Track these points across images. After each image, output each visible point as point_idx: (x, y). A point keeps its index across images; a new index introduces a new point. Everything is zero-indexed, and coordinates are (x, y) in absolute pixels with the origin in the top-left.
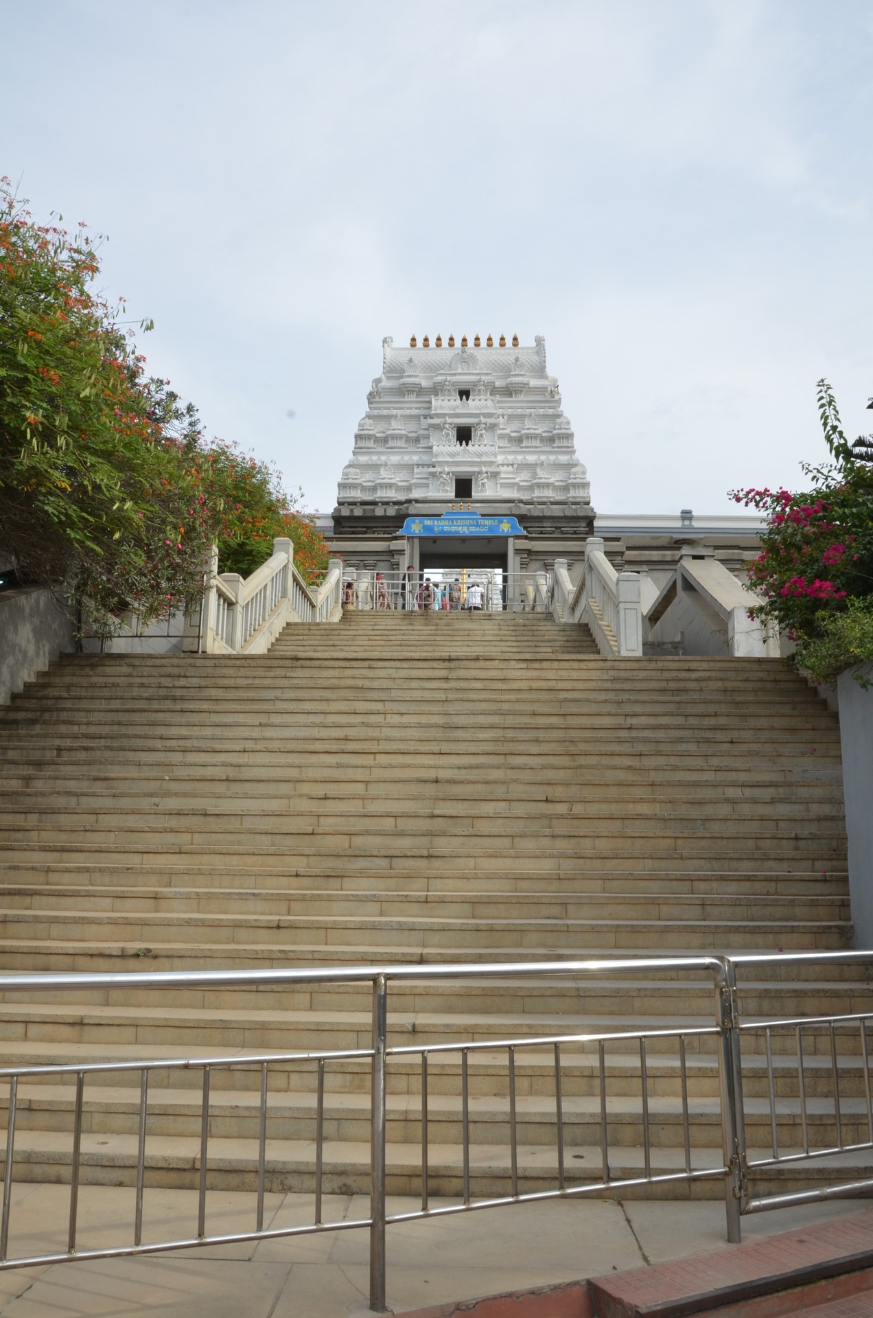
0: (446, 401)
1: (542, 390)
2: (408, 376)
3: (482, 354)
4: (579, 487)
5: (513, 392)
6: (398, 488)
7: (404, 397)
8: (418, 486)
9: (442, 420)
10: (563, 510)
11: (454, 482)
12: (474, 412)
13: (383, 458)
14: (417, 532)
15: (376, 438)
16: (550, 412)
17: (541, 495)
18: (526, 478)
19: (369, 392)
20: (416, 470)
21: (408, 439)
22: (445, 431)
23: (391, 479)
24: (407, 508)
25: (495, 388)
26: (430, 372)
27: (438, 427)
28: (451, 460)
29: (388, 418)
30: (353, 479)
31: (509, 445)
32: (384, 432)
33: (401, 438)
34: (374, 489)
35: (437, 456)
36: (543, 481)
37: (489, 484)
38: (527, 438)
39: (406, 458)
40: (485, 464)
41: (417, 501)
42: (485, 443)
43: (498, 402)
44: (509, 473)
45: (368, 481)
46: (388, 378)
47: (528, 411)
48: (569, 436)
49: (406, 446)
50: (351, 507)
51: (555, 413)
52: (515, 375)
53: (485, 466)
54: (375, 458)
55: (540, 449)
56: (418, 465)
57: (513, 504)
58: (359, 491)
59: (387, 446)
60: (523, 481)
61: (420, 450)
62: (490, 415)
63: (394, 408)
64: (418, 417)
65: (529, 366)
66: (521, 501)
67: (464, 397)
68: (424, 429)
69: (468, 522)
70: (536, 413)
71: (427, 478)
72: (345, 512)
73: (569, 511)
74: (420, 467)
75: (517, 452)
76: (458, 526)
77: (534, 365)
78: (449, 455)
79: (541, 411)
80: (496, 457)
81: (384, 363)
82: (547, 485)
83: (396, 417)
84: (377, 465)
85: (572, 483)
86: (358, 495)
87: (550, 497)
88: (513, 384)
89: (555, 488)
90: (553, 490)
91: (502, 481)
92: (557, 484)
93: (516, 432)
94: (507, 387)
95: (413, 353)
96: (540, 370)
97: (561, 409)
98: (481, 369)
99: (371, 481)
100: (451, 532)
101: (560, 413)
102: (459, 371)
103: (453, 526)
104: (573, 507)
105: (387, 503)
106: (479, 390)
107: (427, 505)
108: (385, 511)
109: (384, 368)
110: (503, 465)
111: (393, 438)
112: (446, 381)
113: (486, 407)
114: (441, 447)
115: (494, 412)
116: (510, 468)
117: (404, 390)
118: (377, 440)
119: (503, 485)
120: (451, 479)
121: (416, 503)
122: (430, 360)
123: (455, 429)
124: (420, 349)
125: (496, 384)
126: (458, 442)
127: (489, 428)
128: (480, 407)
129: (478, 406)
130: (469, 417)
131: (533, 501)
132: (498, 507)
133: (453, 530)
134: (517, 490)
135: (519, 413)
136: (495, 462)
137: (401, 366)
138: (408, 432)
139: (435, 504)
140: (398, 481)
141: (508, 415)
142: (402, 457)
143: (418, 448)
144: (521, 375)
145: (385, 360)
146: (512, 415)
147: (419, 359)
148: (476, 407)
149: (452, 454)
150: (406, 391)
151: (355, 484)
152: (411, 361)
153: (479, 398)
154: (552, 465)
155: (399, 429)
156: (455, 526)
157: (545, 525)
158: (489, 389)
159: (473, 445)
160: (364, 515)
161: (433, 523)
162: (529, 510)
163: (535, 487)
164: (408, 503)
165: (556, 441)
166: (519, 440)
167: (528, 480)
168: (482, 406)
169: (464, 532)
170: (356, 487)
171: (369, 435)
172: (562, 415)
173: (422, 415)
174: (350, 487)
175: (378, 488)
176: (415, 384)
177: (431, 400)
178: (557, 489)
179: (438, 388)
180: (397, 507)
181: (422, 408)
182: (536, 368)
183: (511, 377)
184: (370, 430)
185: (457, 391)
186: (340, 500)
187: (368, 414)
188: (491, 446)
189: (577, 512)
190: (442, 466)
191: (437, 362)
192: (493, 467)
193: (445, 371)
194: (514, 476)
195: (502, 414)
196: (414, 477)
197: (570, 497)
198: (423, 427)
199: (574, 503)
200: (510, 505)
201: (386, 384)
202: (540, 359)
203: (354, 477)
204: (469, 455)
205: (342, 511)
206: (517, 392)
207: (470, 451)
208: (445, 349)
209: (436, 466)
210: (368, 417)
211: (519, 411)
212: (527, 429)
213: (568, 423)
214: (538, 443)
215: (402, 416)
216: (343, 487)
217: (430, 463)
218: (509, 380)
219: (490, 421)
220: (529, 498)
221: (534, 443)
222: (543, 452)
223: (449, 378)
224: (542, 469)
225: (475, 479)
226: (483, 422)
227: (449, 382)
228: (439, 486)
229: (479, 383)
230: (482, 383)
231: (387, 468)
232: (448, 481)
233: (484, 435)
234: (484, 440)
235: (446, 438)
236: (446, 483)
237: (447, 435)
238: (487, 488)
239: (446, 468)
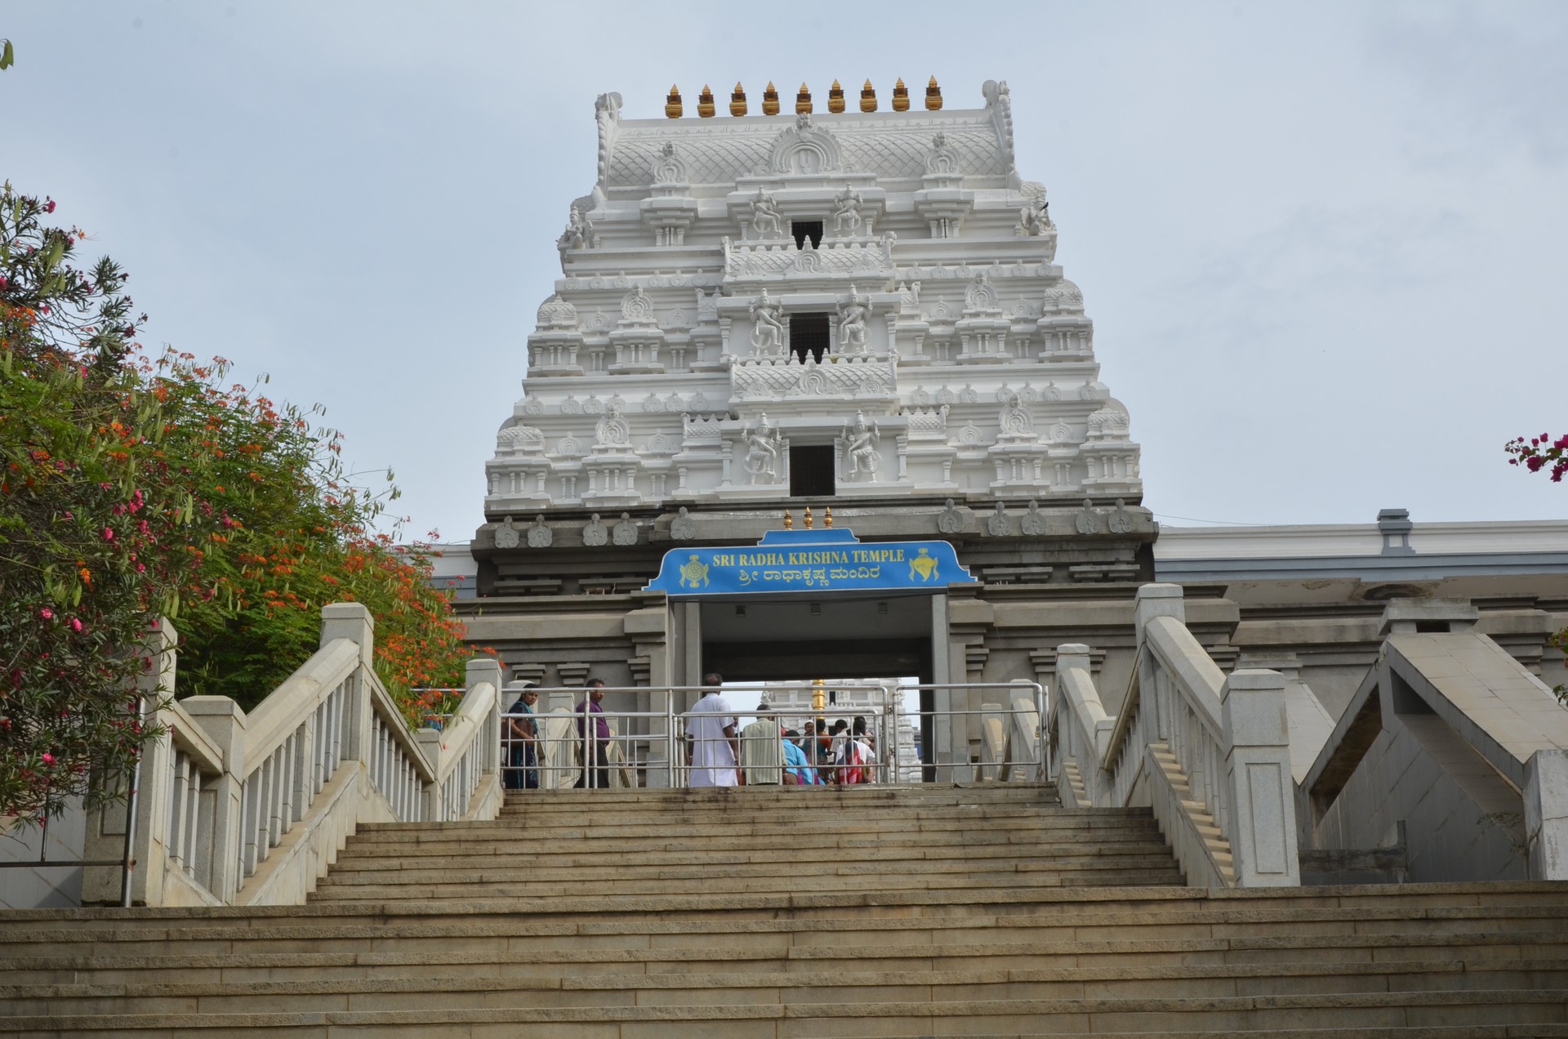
0: (761, 252)
1: (1006, 216)
2: (663, 190)
3: (851, 130)
4: (1110, 459)
5: (933, 224)
6: (643, 475)
7: (652, 239)
8: (693, 467)
9: (753, 298)
10: (1073, 520)
11: (788, 453)
12: (834, 275)
13: (603, 398)
14: (694, 585)
15: (584, 347)
16: (1030, 270)
17: (1014, 482)
18: (972, 441)
19: (562, 232)
20: (687, 428)
21: (666, 350)
22: (760, 325)
23: (624, 450)
24: (668, 526)
25: (885, 213)
26: (718, 179)
27: (742, 318)
28: (777, 399)
29: (613, 295)
30: (526, 453)
31: (927, 358)
32: (602, 333)
33: (647, 347)
34: (581, 477)
35: (741, 388)
36: (1018, 445)
37: (877, 459)
38: (973, 338)
39: (662, 396)
41: (692, 507)
42: (865, 353)
43: (896, 249)
44: (929, 427)
45: (565, 458)
46: (611, 196)
47: (973, 271)
48: (1082, 332)
49: (661, 366)
50: (522, 526)
51: (1042, 273)
52: (936, 181)
53: (866, 412)
54: (580, 398)
55: (1006, 366)
56: (693, 415)
57: (943, 509)
58: (541, 485)
59: (611, 367)
60: (966, 448)
61: (697, 375)
62: (876, 283)
63: (630, 272)
64: (688, 292)
65: (971, 157)
66: (962, 500)
67: (807, 239)
68: (707, 323)
69: (825, 558)
70: (994, 274)
71: (718, 448)
72: (507, 538)
73: (1089, 522)
74: (699, 420)
75: (948, 376)
76: (805, 567)
77: (984, 155)
78: (771, 386)
79: (1007, 270)
80: (895, 389)
81: (601, 158)
82: (1029, 458)
83: (633, 292)
84: (587, 416)
85: (1094, 451)
86: (538, 494)
87: (1037, 488)
88: (930, 203)
89: (1051, 464)
90: (1042, 468)
91: (910, 449)
92: (1053, 453)
93: (944, 323)
94: (916, 212)
95: (672, 132)
96: (1001, 167)
97: (1056, 262)
98: (849, 167)
99: (573, 458)
100: (782, 583)
101: (1053, 274)
102: (793, 173)
103: (787, 568)
104: (1099, 510)
105: (615, 514)
106: (846, 221)
107: (718, 516)
108: (610, 534)
109: (600, 171)
110: (912, 409)
111: (626, 347)
113: (865, 263)
114: (751, 366)
115: (885, 274)
116: (931, 415)
117: (653, 226)
118: (585, 353)
119: (915, 461)
120: (779, 448)
121: (689, 511)
122: (717, 148)
123: (788, 319)
124: (691, 121)
125: (888, 203)
126: (795, 352)
127: (874, 315)
128: (849, 264)
129: (844, 260)
130: (822, 290)
131: (992, 499)
132: (904, 516)
133: (788, 579)
134: (952, 470)
135: (951, 276)
136: (891, 402)
137: (645, 165)
138: (666, 331)
139: (739, 513)
140: (643, 456)
141: (923, 282)
142: (652, 395)
143: (692, 372)
144: (952, 180)
145: (603, 152)
146: (933, 281)
147: (689, 148)
148: (840, 264)
149: (782, 385)
150: (658, 227)
151: (529, 466)
152: (671, 152)
153: (845, 240)
154: (1039, 404)
155: (642, 325)
156: (794, 567)
157: (1026, 559)
158: (870, 217)
159: (834, 361)
160: (555, 546)
161: (737, 560)
162: (985, 522)
163: (997, 462)
164: (669, 512)
165: (1048, 344)
166: (952, 345)
167: (980, 444)
168: (854, 260)
169: (817, 582)
170: (534, 474)
171: (565, 341)
172: (1061, 277)
173: (702, 288)
174: (518, 475)
175: (592, 474)
176: (682, 210)
177: (723, 249)
178: (1053, 467)
179: (740, 217)
180: (640, 524)
181: (700, 270)
182: (990, 162)
183: (925, 185)
184: (567, 328)
185: (790, 223)
186: (493, 508)
187: (561, 288)
188: (880, 360)
189: (1108, 525)
190: (755, 414)
191: (736, 153)
192: (888, 414)
193: (756, 175)
194: (942, 437)
195: (905, 278)
196: (684, 444)
197: (1090, 486)
198: (705, 318)
199: (1099, 502)
200: (935, 510)
201: (608, 211)
202: (998, 139)
203: (527, 448)
204: (825, 385)
205: (498, 535)
206: (944, 222)
207: (828, 375)
208: (755, 119)
209: (741, 416)
210: (562, 294)
211: (950, 272)
212: (972, 315)
213: (1077, 297)
214: (1000, 351)
215: (651, 291)
216: (500, 474)
217: (725, 409)
218: (921, 193)
219: (874, 297)
220: (984, 491)
221: (990, 350)
222: (1016, 371)
223: (767, 192)
224: (1015, 417)
225: (843, 445)
226: (857, 300)
227: (767, 201)
228: (750, 464)
229: (846, 203)
230: (853, 202)
231: (613, 423)
232: (771, 453)
233: (862, 334)
234: (862, 346)
235: (764, 343)
236: (767, 459)
237: (767, 335)
238: (872, 469)
239: (765, 421)
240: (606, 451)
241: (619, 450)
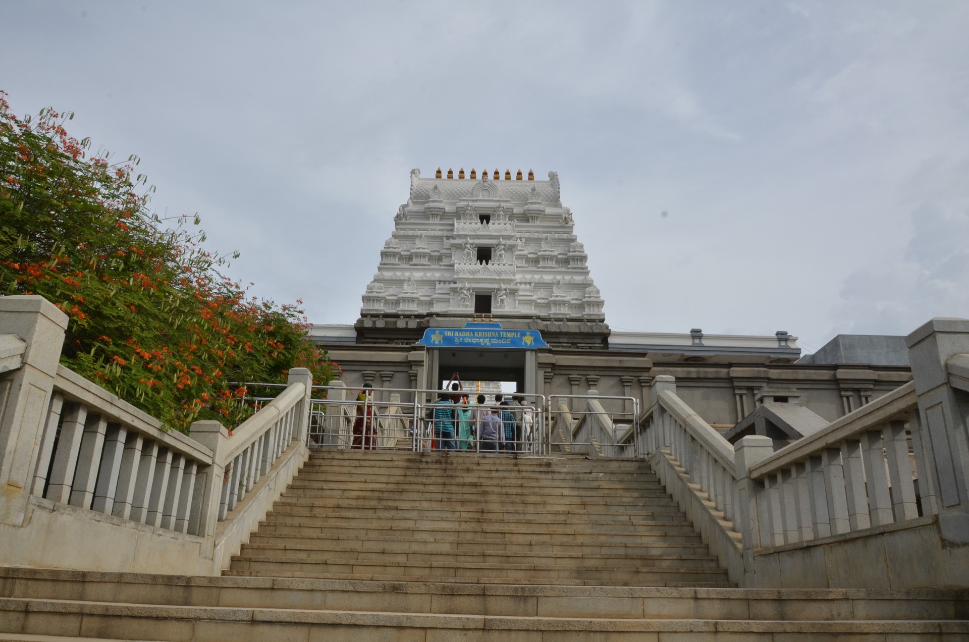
0: (468, 224)
1: (557, 217)
2: (433, 201)
3: (502, 185)
4: (593, 305)
5: (530, 218)
6: (420, 303)
7: (429, 219)
8: (439, 300)
9: (464, 241)
10: (579, 327)
12: (494, 234)
13: (407, 274)
14: (437, 342)
15: (401, 255)
16: (565, 236)
17: (558, 312)
18: (542, 296)
19: (396, 215)
20: (437, 286)
21: (431, 258)
22: (466, 250)
23: (414, 293)
24: (428, 321)
25: (513, 214)
26: (453, 199)
28: (471, 277)
29: (413, 238)
30: (377, 292)
31: (527, 265)
32: (408, 251)
33: (424, 256)
34: (397, 302)
35: (458, 273)
36: (559, 298)
37: (507, 301)
38: (544, 259)
39: (429, 274)
40: (503, 281)
41: (438, 315)
42: (504, 262)
43: (517, 226)
44: (527, 290)
45: (392, 295)
46: (414, 203)
47: (544, 235)
48: (583, 258)
49: (429, 263)
50: (374, 319)
51: (569, 237)
52: (532, 203)
53: (504, 284)
54: (399, 274)
55: (555, 270)
56: (440, 282)
57: (531, 320)
58: (382, 304)
59: (411, 263)
60: (540, 299)
61: (442, 267)
62: (509, 237)
63: (419, 230)
64: (440, 238)
65: (544, 196)
66: (538, 317)
67: (485, 220)
68: (447, 249)
69: (489, 334)
70: (552, 237)
71: (449, 294)
72: (368, 323)
73: (585, 328)
74: (442, 283)
75: (534, 272)
76: (481, 338)
77: (549, 195)
78: (469, 272)
79: (557, 236)
80: (515, 276)
81: (411, 189)
82: (563, 303)
83: (421, 236)
84: (401, 280)
85: (587, 302)
86: (381, 308)
87: (566, 314)
88: (530, 210)
89: (571, 306)
90: (568, 307)
91: (520, 298)
92: (572, 302)
93: (533, 253)
94: (524, 214)
95: (438, 182)
96: (555, 200)
97: (574, 233)
98: (501, 196)
99: (395, 295)
100: (472, 344)
101: (573, 238)
102: (481, 198)
103: (474, 338)
104: (589, 324)
105: (409, 316)
107: (447, 319)
108: (407, 323)
109: (411, 194)
110: (521, 283)
111: (417, 256)
112: (468, 206)
113: (506, 230)
114: (462, 265)
115: (513, 234)
116: (528, 286)
117: (428, 214)
118: (401, 258)
119: (521, 302)
120: (471, 295)
122: (453, 188)
124: (445, 180)
125: (514, 210)
128: (500, 230)
129: (498, 229)
130: (489, 239)
131: (549, 317)
132: (516, 322)
133: (474, 342)
134: (535, 306)
135: (537, 237)
136: (513, 280)
137: (427, 193)
138: (432, 251)
139: (455, 318)
140: (421, 296)
141: (526, 238)
142: (425, 274)
143: (440, 266)
144: (537, 203)
145: (412, 187)
146: (530, 238)
147: (443, 188)
148: (496, 230)
149: (473, 272)
150: (431, 214)
151: (378, 297)
152: (437, 188)
153: (498, 222)
154: (568, 284)
155: (423, 248)
156: (477, 338)
157: (561, 340)
158: (508, 214)
159: (493, 264)
161: (454, 334)
162: (547, 326)
163: (552, 304)
164: (429, 316)
165: (571, 263)
166: (536, 261)
167: (545, 297)
169: (486, 344)
170: (380, 300)
171: (394, 253)
172: (576, 239)
173: (445, 236)
174: (374, 300)
175: (401, 301)
176: (440, 208)
177: (454, 223)
179: (460, 212)
180: (418, 320)
181: (445, 230)
182: (551, 198)
183: (528, 204)
184: (395, 248)
185: (478, 215)
186: (364, 312)
187: (394, 234)
188: (509, 265)
189: (592, 329)
190: (463, 282)
191: (459, 189)
192: (512, 284)
193: (467, 198)
194: (532, 294)
195: (520, 236)
196: (436, 292)
197: (586, 315)
198: (446, 247)
199: (589, 321)
200: (528, 320)
201: (413, 208)
202: (554, 190)
203: (378, 291)
204: (489, 273)
205: (365, 322)
206: (534, 218)
207: (490, 269)
208: (467, 180)
209: (458, 283)
210: (395, 236)
211: (536, 235)
212: (544, 251)
213: (582, 246)
214: (554, 264)
215: (427, 236)
216: (367, 300)
217: (452, 280)
218: (526, 207)
219: (509, 242)
220: (547, 314)
221: (550, 264)
222: (559, 272)
223: (471, 204)
224: (559, 288)
225: (495, 295)
226: (502, 243)
227: (471, 207)
228: (460, 301)
229: (499, 209)
230: (502, 209)
231: (410, 283)
232: (468, 297)
233: (503, 256)
234: (503, 260)
235: (468, 257)
236: (467, 299)
237: (469, 254)
238: (505, 304)
239: (466, 284)
240: (407, 293)
241: (412, 293)
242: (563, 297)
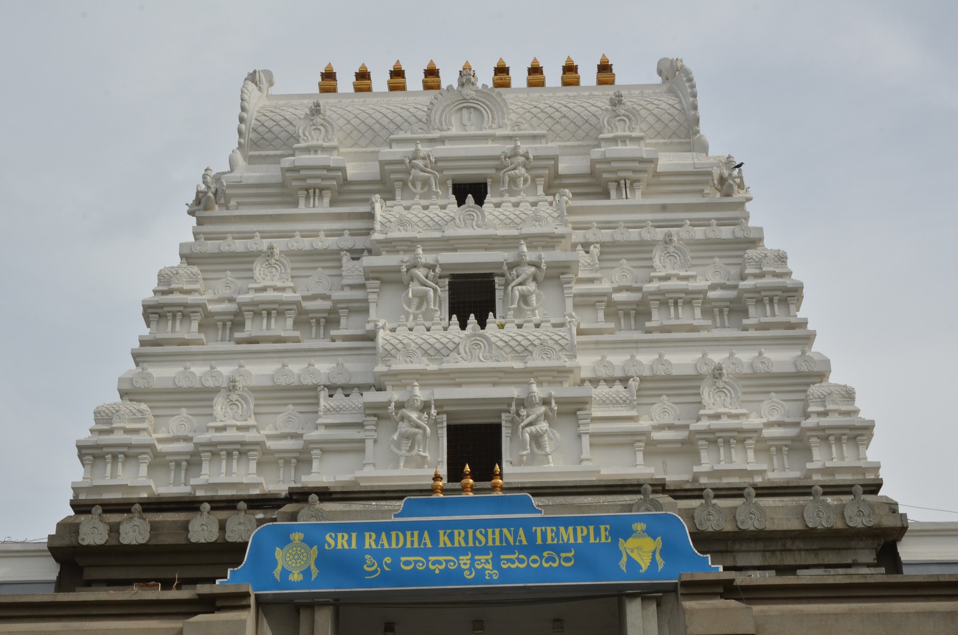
0: (417, 210)
1: (696, 178)
2: (308, 150)
3: (518, 98)
4: (839, 439)
5: (612, 186)
6: (269, 459)
7: (296, 204)
8: (329, 448)
9: (406, 257)
11: (444, 432)
12: (501, 232)
13: (226, 370)
15: (208, 315)
16: (726, 233)
17: (723, 467)
18: (668, 420)
20: (324, 402)
21: (303, 319)
22: (414, 287)
23: (246, 428)
24: (293, 517)
25: (557, 176)
26: (371, 142)
27: (392, 279)
28: (433, 367)
29: (246, 259)
30: (127, 431)
31: (612, 325)
32: (231, 300)
33: (281, 314)
34: (193, 461)
35: (389, 355)
36: (724, 423)
37: (554, 438)
38: (664, 304)
39: (296, 368)
41: (326, 495)
42: (537, 318)
43: (571, 211)
44: (615, 403)
45: (175, 439)
46: (251, 160)
47: (660, 234)
48: (791, 295)
49: (297, 334)
50: (114, 518)
51: (740, 234)
52: (615, 140)
53: (540, 384)
54: (198, 370)
55: (704, 335)
56: (332, 389)
58: (143, 469)
59: (237, 335)
60: (662, 427)
61: (339, 344)
62: (550, 241)
63: (265, 235)
64: (333, 256)
65: (651, 119)
66: (660, 487)
67: (470, 199)
68: (353, 287)
69: (493, 537)
70: (685, 236)
71: (360, 425)
72: (94, 533)
73: (820, 515)
74: (339, 394)
75: (637, 344)
77: (665, 118)
78: (426, 353)
79: (699, 233)
80: (575, 357)
81: (242, 120)
82: (739, 438)
84: (204, 390)
85: (818, 429)
86: (138, 480)
87: (752, 473)
88: (608, 161)
89: (765, 447)
90: (756, 451)
91: (594, 427)
92: (767, 433)
93: (628, 289)
94: (592, 174)
95: (324, 101)
96: (685, 130)
97: (751, 224)
98: (517, 126)
99: (185, 439)
100: (427, 576)
101: (753, 235)
102: (454, 131)
104: (829, 499)
105: (229, 504)
107: (356, 506)
108: (222, 527)
109: (240, 132)
110: (595, 382)
111: (257, 314)
113: (537, 219)
114: (402, 332)
115: (560, 230)
116: (618, 387)
117: (293, 188)
118: (209, 322)
119: (601, 441)
120: (435, 424)
121: (321, 500)
122: (370, 111)
123: (447, 281)
124: (345, 94)
125: (561, 164)
126: (454, 317)
127: (547, 278)
128: (518, 220)
129: (512, 217)
130: (486, 249)
131: (697, 486)
133: (437, 569)
134: (646, 454)
135: (635, 239)
136: (570, 371)
137: (290, 128)
138: (305, 298)
139: (383, 503)
140: (269, 437)
141: (603, 245)
142: (284, 366)
143: (333, 341)
144: (632, 139)
145: (245, 115)
146: (614, 244)
147: (340, 111)
148: (507, 221)
149: (439, 351)
150: (302, 189)
151: (129, 446)
152: (319, 113)
153: (514, 199)
154: (746, 377)
155: (276, 289)
156: (446, 551)
158: (541, 176)
159: (501, 326)
160: (152, 543)
161: (361, 540)
162: (690, 514)
163: (700, 442)
164: (297, 501)
165: (752, 311)
166: (638, 314)
167: (677, 423)
168: (523, 216)
169: (481, 573)
170: (136, 457)
171: (186, 306)
172: (761, 239)
173: (347, 251)
174: (115, 457)
175: (205, 456)
176: (329, 169)
177: (373, 209)
178: (768, 450)
179: (393, 176)
180: (260, 516)
181: (347, 232)
182: (673, 125)
183: (603, 144)
184: (189, 292)
185: (450, 183)
186: (82, 497)
187: (187, 251)
188: (555, 326)
189: (844, 518)
190: (405, 386)
191: (391, 115)
192: (566, 385)
193: (412, 133)
194: (634, 414)
195: (582, 240)
196: (320, 421)
197: (817, 471)
198: (350, 282)
199: (831, 490)
200: (628, 499)
201: (246, 174)
202: (680, 102)
203: (129, 426)
204: (490, 351)
205: (83, 530)
206: (624, 185)
207: (493, 339)
208: (414, 94)
209: (389, 388)
210: (188, 257)
211: (634, 235)
212: (661, 279)
213: (782, 258)
214: (696, 317)
215: (290, 254)
216: (95, 457)
217: (370, 380)
218: (596, 153)
219: (547, 256)
220: (686, 477)
221: (685, 317)
222: (717, 340)
223: (424, 149)
224: (719, 390)
225: (512, 421)
226: (528, 259)
227: (424, 158)
228: (398, 445)
229: (513, 159)
230: (521, 159)
231: (234, 397)
232: (425, 430)
233: (534, 298)
234: (533, 311)
235: (419, 307)
236: (419, 437)
237: (422, 299)
238: (548, 450)
239: (417, 391)
240: (223, 429)
241: (239, 428)
242: (737, 416)
